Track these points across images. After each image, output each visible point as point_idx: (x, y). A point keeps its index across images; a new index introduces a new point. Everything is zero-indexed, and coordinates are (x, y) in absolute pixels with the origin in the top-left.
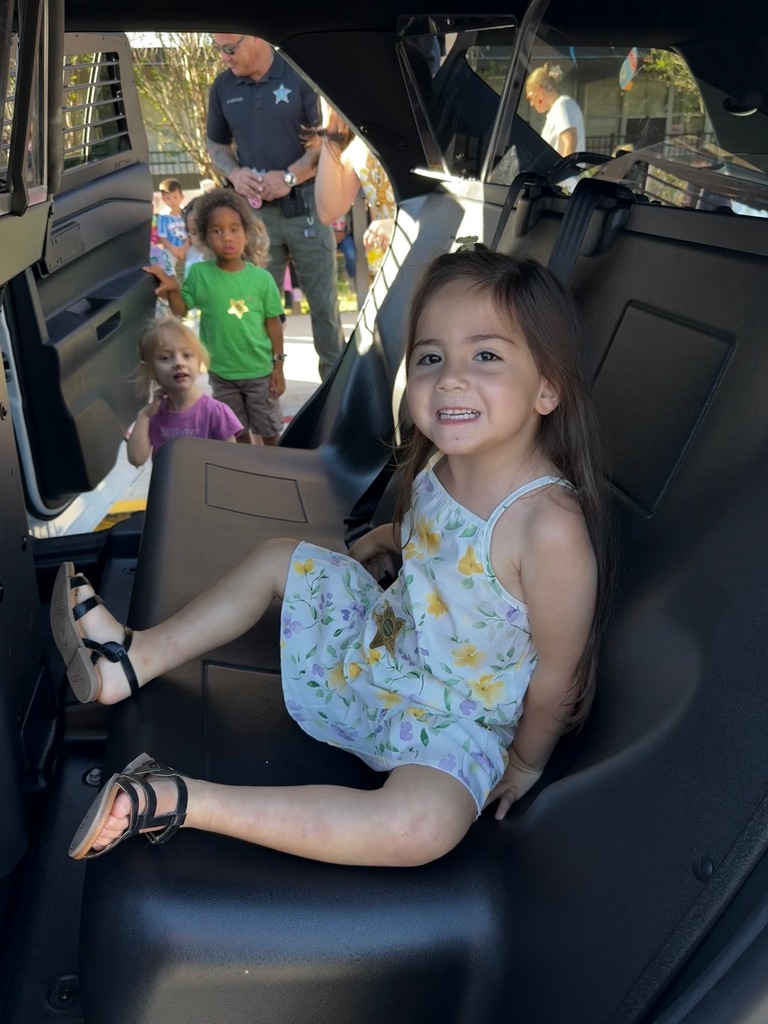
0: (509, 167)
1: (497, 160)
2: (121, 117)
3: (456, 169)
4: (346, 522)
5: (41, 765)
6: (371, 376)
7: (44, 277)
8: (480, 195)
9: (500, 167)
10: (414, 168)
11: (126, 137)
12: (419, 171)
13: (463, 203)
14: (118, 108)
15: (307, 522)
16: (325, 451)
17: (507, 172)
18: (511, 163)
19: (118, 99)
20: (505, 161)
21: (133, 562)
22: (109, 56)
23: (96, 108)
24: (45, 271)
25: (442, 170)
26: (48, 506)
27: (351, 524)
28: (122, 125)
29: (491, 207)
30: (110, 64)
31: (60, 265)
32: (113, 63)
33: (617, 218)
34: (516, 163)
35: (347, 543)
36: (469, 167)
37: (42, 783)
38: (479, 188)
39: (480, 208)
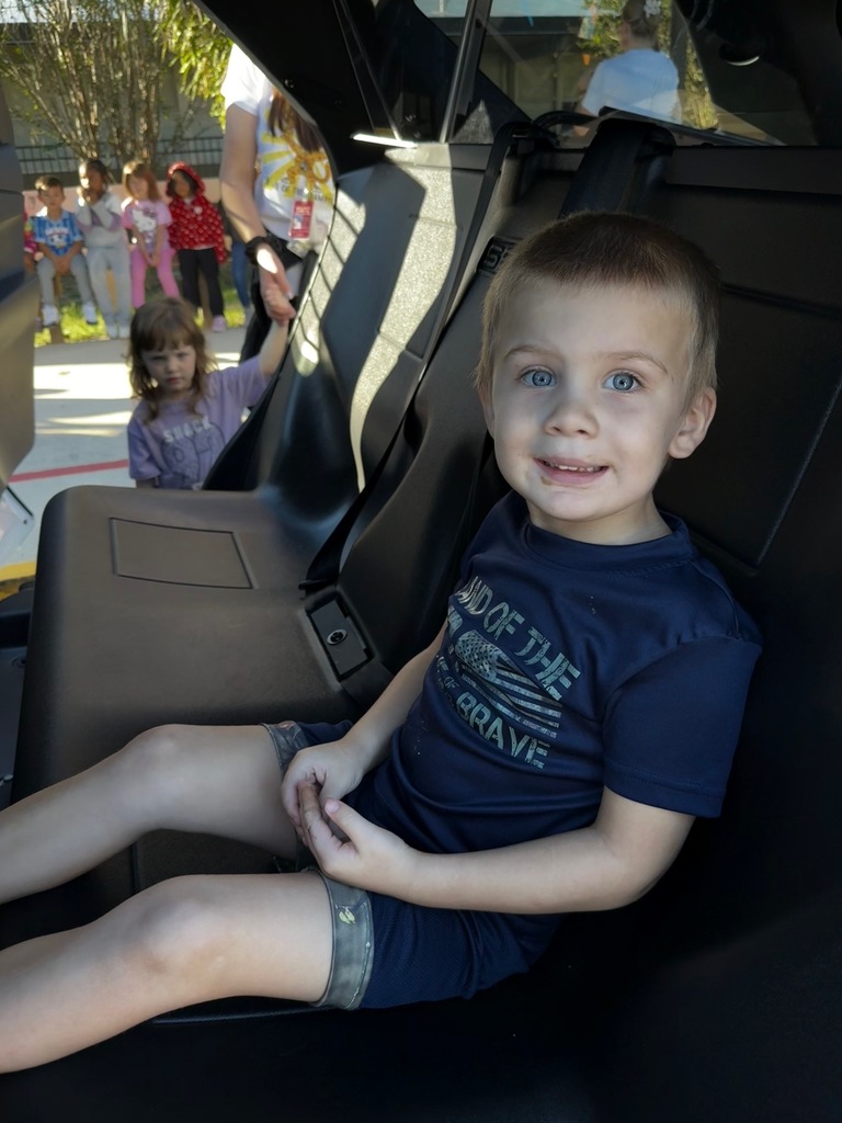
0: (477, 126)
1: (460, 121)
3: (407, 134)
4: (301, 587)
6: (318, 395)
8: (446, 160)
9: (465, 127)
10: (356, 131)
12: (360, 137)
13: (423, 176)
15: (251, 587)
16: (265, 492)
17: (474, 133)
18: (480, 122)
20: (473, 119)
21: (20, 652)
25: (393, 136)
27: (309, 589)
29: (458, 173)
33: (655, 168)
34: (486, 120)
35: (309, 613)
36: (424, 131)
38: (441, 150)
39: (447, 176)
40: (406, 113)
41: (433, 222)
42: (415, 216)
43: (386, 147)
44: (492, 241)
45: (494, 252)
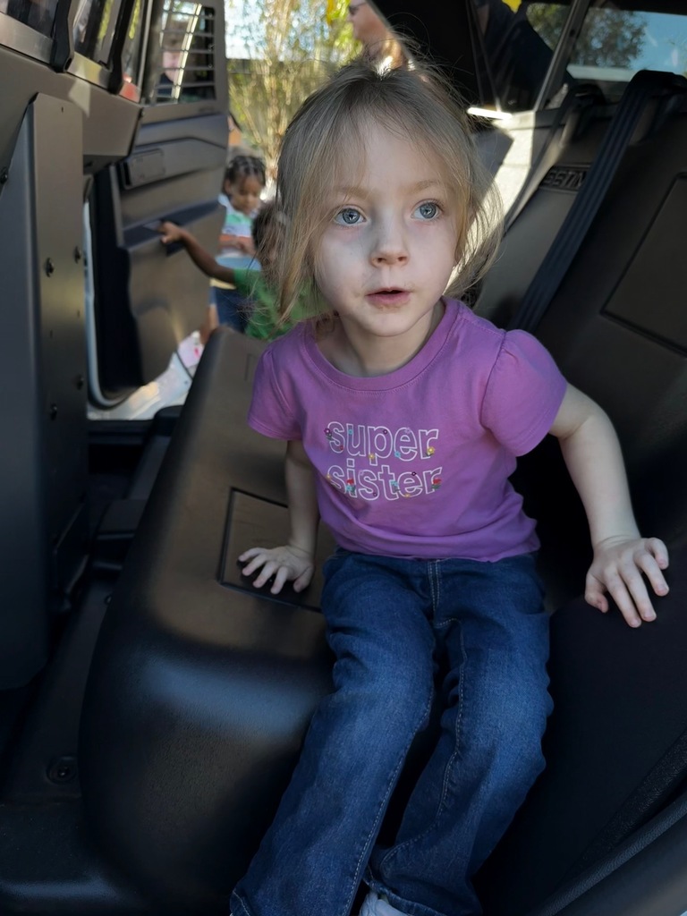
2: (210, 68)
5: (69, 590)
7: (127, 188)
8: (531, 123)
11: (212, 88)
13: (513, 134)
14: (208, 60)
19: (209, 51)
22: (208, 10)
23: (190, 55)
24: (128, 182)
25: (496, 110)
26: (105, 397)
28: (210, 76)
29: (539, 131)
30: (207, 17)
31: (142, 181)
32: (210, 17)
33: (672, 103)
37: (67, 606)
38: (529, 117)
39: (530, 133)
40: (509, 98)
41: (514, 166)
42: (500, 163)
43: (492, 119)
44: (552, 168)
45: (552, 174)
